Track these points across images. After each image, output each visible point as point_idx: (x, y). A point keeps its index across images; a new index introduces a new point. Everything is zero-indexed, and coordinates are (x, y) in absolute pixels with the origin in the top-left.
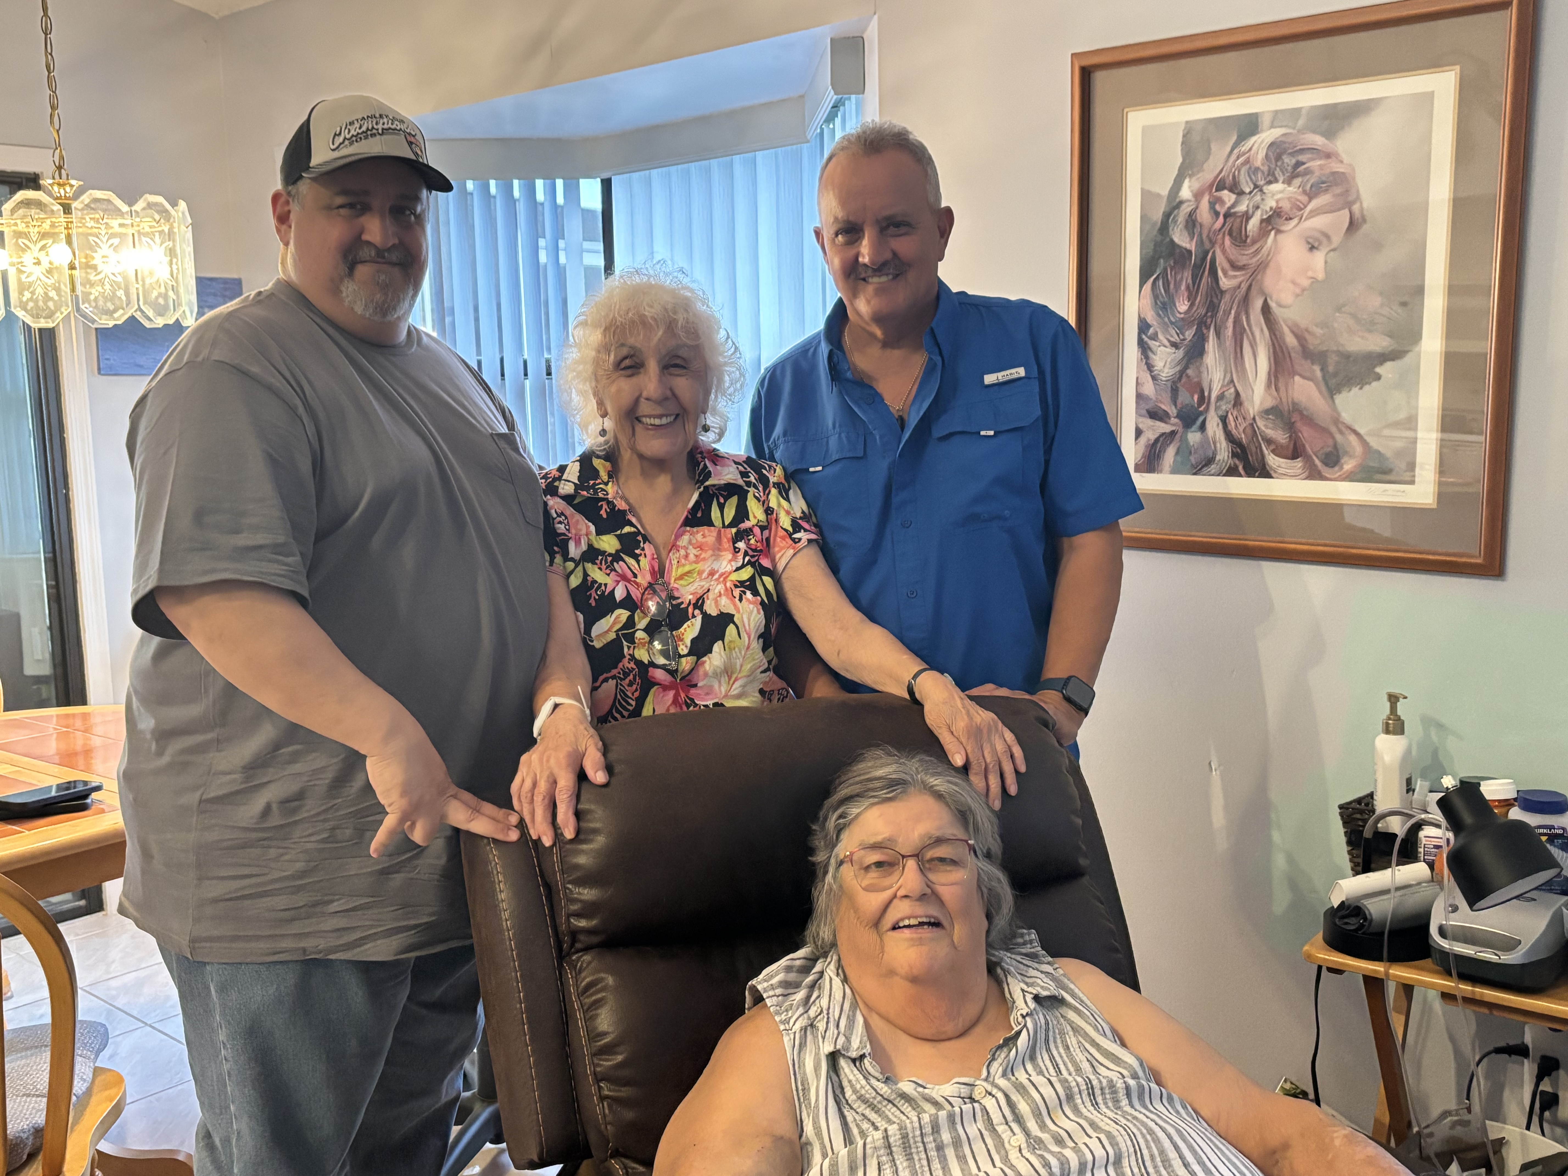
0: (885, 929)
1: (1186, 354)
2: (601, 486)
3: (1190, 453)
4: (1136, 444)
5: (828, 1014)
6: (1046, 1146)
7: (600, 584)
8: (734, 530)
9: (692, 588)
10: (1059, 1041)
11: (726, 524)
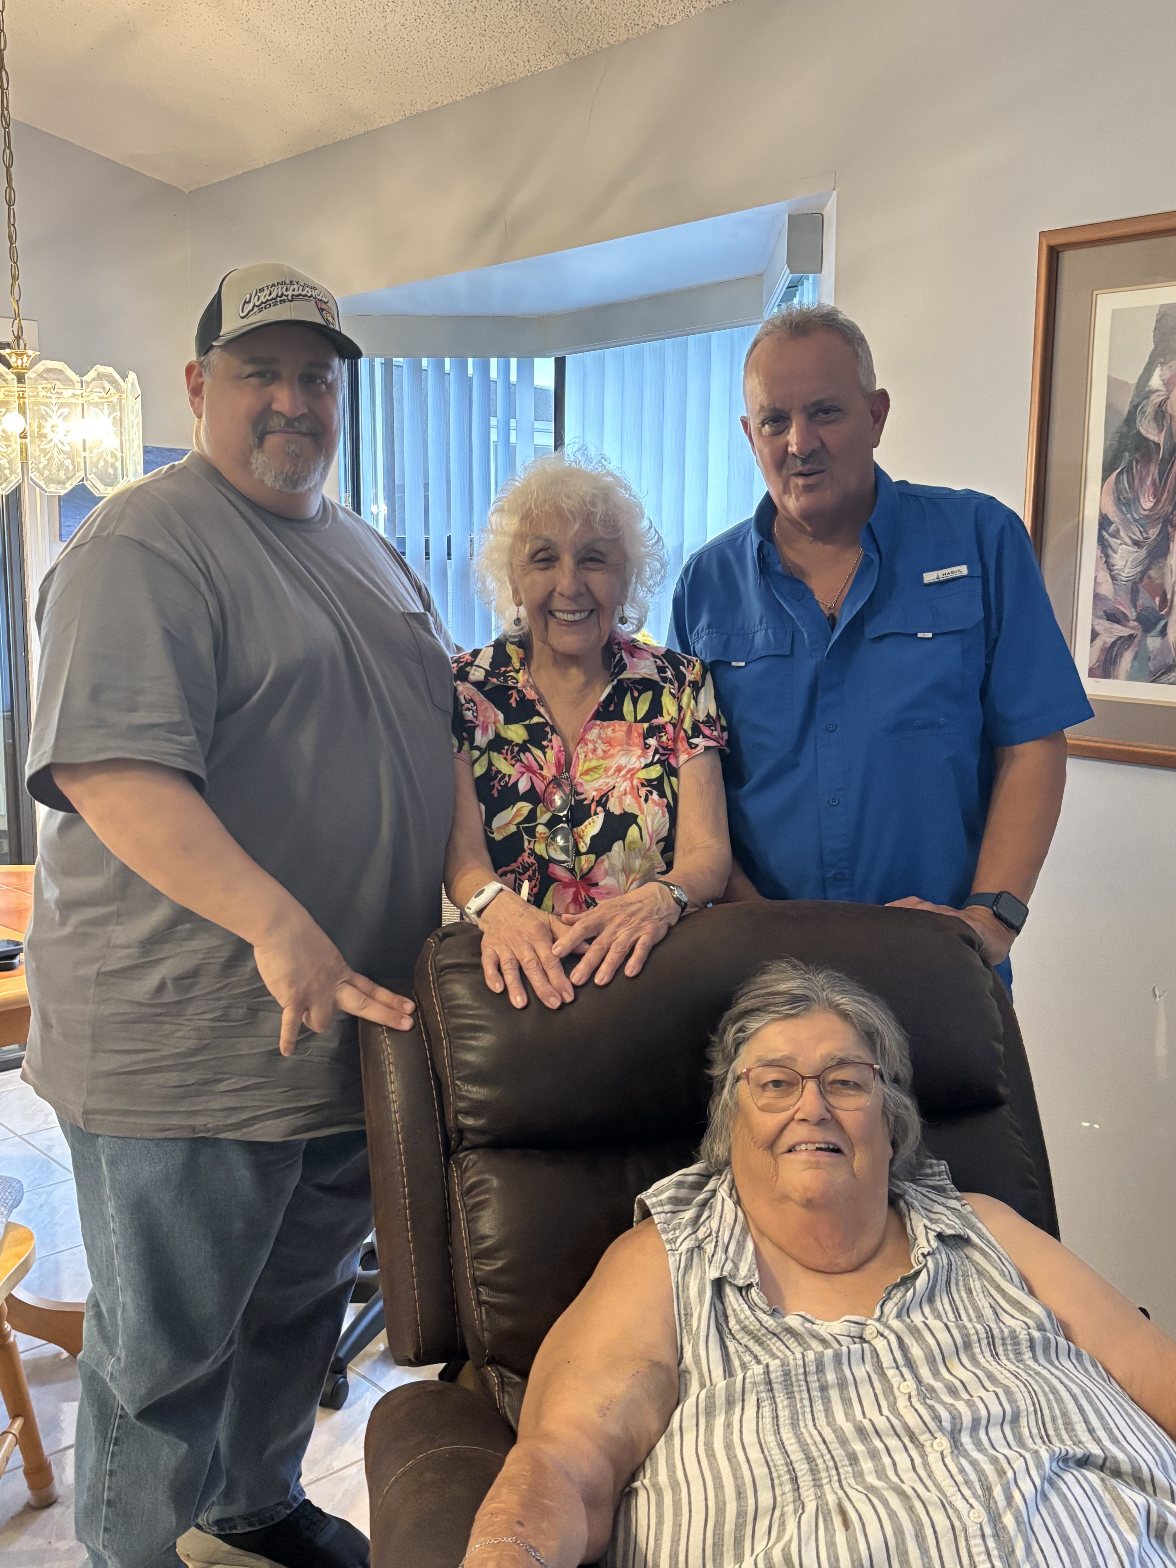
0: (781, 1151)
1: (1149, 553)
2: (512, 674)
3: (1149, 659)
4: (1092, 647)
5: (717, 1237)
6: (938, 1396)
7: (504, 775)
8: (646, 725)
9: (596, 785)
10: (961, 1283)
11: (639, 718)
